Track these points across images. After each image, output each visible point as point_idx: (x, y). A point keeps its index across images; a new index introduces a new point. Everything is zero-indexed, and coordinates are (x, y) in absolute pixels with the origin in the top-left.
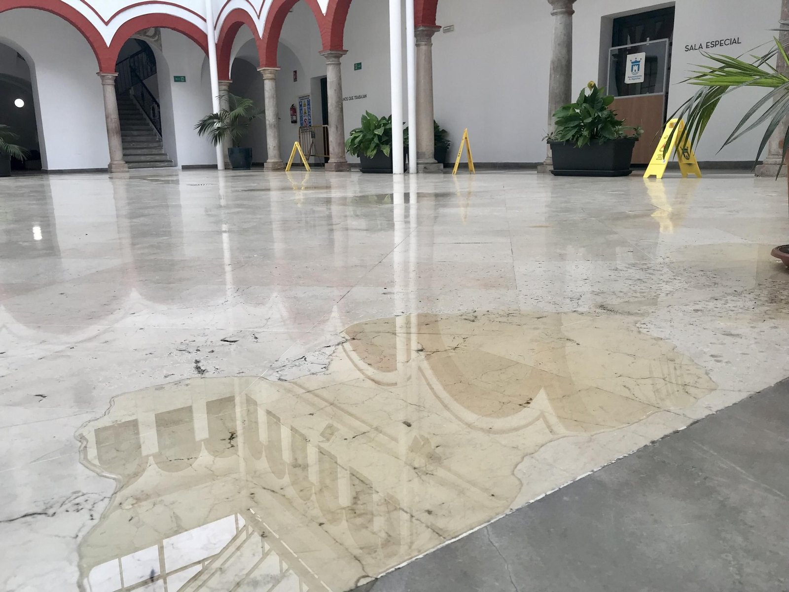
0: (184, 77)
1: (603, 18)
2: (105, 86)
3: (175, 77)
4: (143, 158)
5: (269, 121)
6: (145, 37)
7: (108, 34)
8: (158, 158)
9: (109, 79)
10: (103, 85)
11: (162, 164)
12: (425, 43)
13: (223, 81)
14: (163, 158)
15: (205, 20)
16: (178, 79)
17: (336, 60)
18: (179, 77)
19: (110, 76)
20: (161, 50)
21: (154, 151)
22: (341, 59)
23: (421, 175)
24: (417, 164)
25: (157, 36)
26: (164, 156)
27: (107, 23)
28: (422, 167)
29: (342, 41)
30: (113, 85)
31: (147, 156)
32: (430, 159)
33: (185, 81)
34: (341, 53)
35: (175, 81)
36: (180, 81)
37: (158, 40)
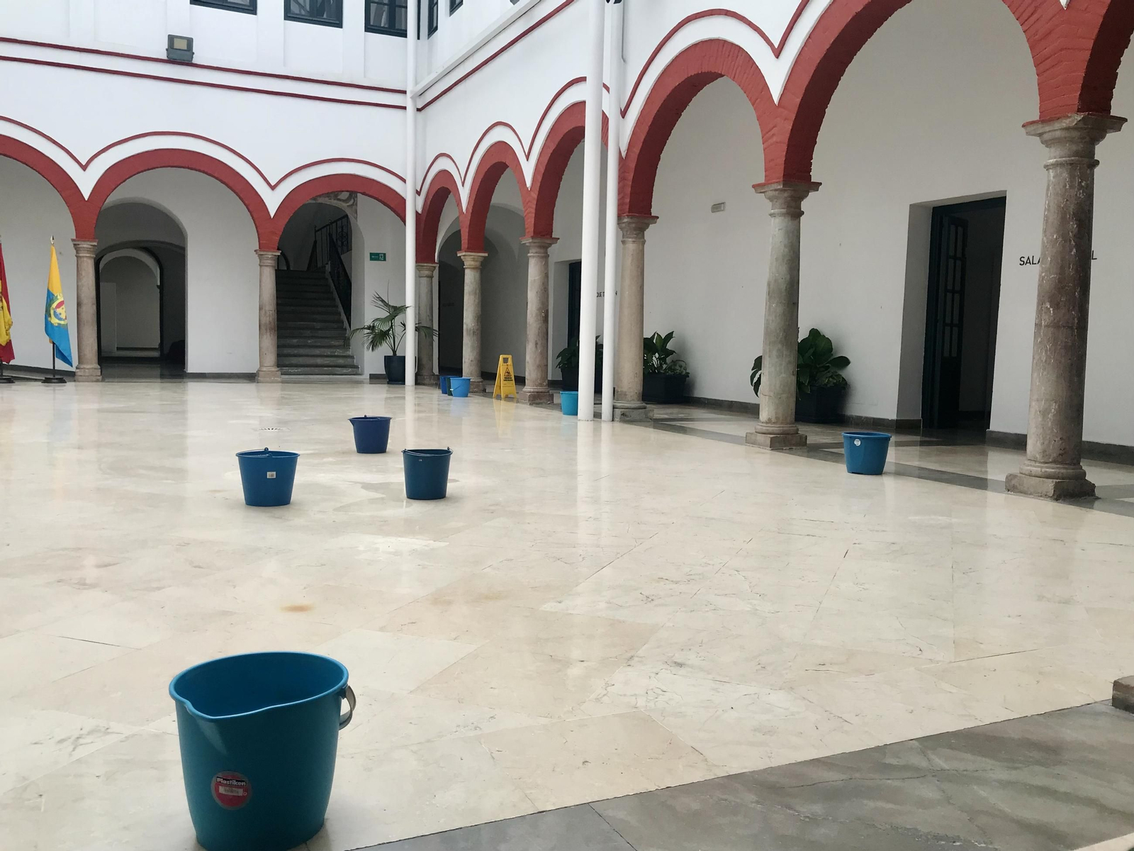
0: (385, 254)
1: (914, 208)
2: (263, 268)
3: (371, 254)
4: (319, 361)
5: (467, 325)
6: (335, 201)
7: (273, 201)
8: (341, 361)
9: (268, 259)
10: (261, 266)
11: (345, 371)
12: (633, 240)
13: (425, 264)
14: (348, 361)
15: (404, 181)
16: (375, 257)
17: (542, 251)
18: (378, 254)
19: (270, 255)
20: (356, 218)
21: (338, 352)
22: (549, 249)
23: (617, 425)
24: (614, 407)
25: (352, 201)
26: (349, 360)
27: (273, 188)
28: (618, 412)
29: (552, 225)
30: (272, 266)
31: (326, 359)
32: (632, 402)
33: (385, 260)
34: (549, 241)
35: (371, 259)
36: (378, 259)
37: (352, 205)
